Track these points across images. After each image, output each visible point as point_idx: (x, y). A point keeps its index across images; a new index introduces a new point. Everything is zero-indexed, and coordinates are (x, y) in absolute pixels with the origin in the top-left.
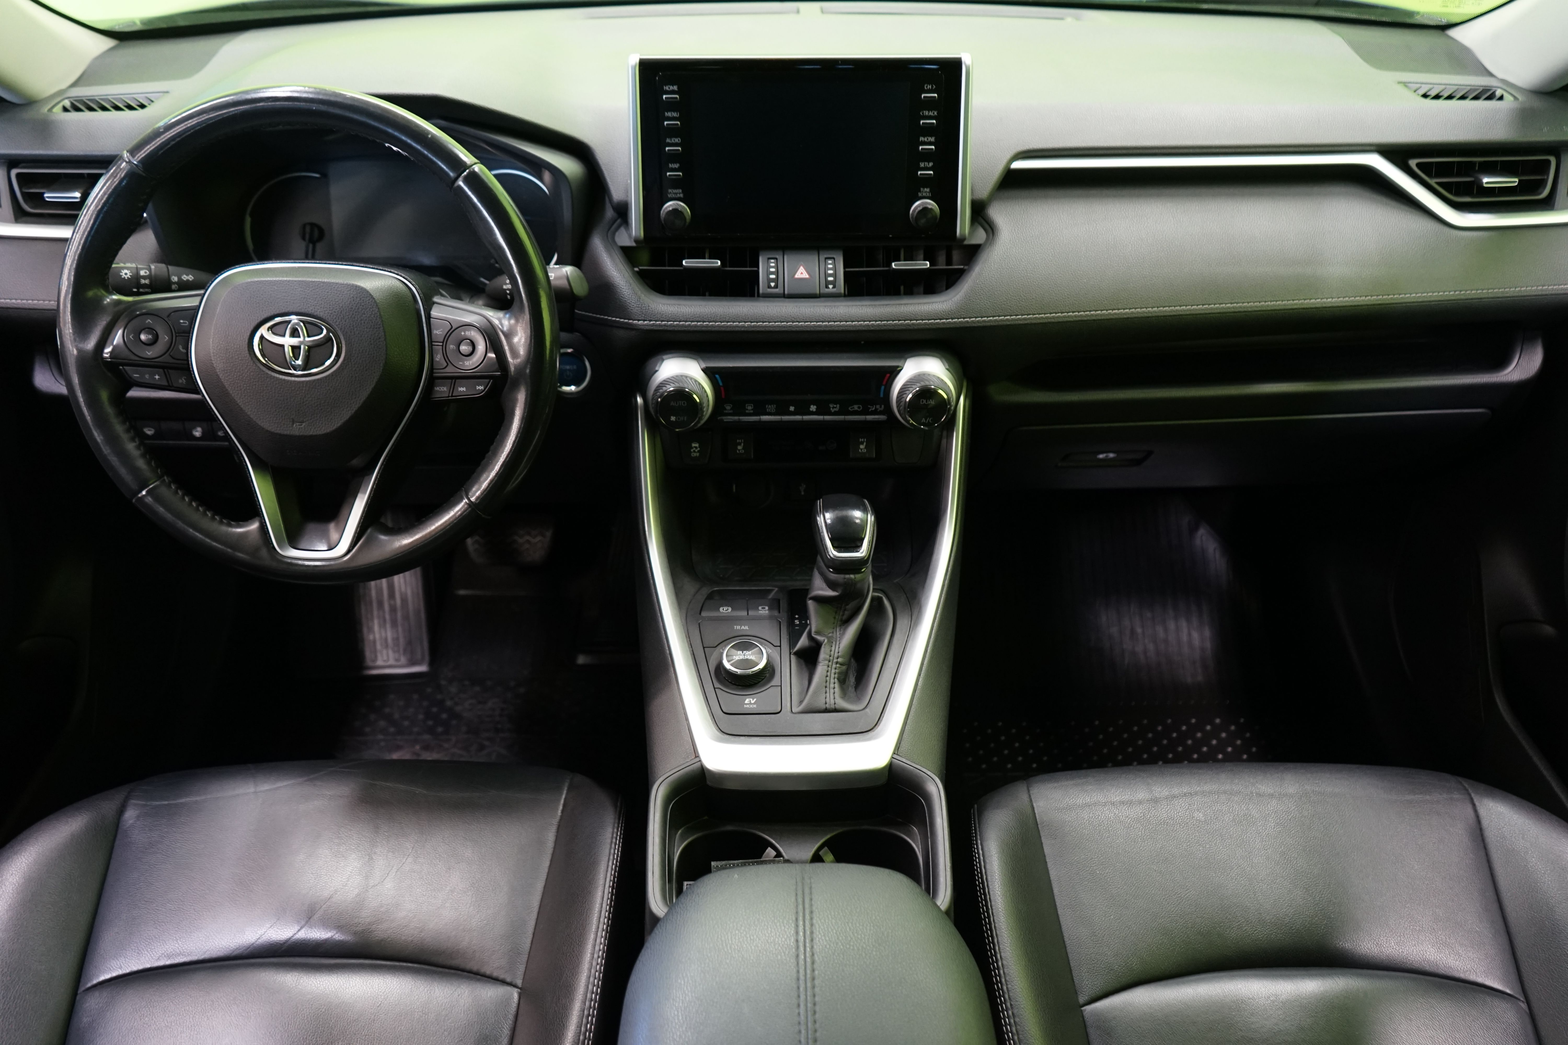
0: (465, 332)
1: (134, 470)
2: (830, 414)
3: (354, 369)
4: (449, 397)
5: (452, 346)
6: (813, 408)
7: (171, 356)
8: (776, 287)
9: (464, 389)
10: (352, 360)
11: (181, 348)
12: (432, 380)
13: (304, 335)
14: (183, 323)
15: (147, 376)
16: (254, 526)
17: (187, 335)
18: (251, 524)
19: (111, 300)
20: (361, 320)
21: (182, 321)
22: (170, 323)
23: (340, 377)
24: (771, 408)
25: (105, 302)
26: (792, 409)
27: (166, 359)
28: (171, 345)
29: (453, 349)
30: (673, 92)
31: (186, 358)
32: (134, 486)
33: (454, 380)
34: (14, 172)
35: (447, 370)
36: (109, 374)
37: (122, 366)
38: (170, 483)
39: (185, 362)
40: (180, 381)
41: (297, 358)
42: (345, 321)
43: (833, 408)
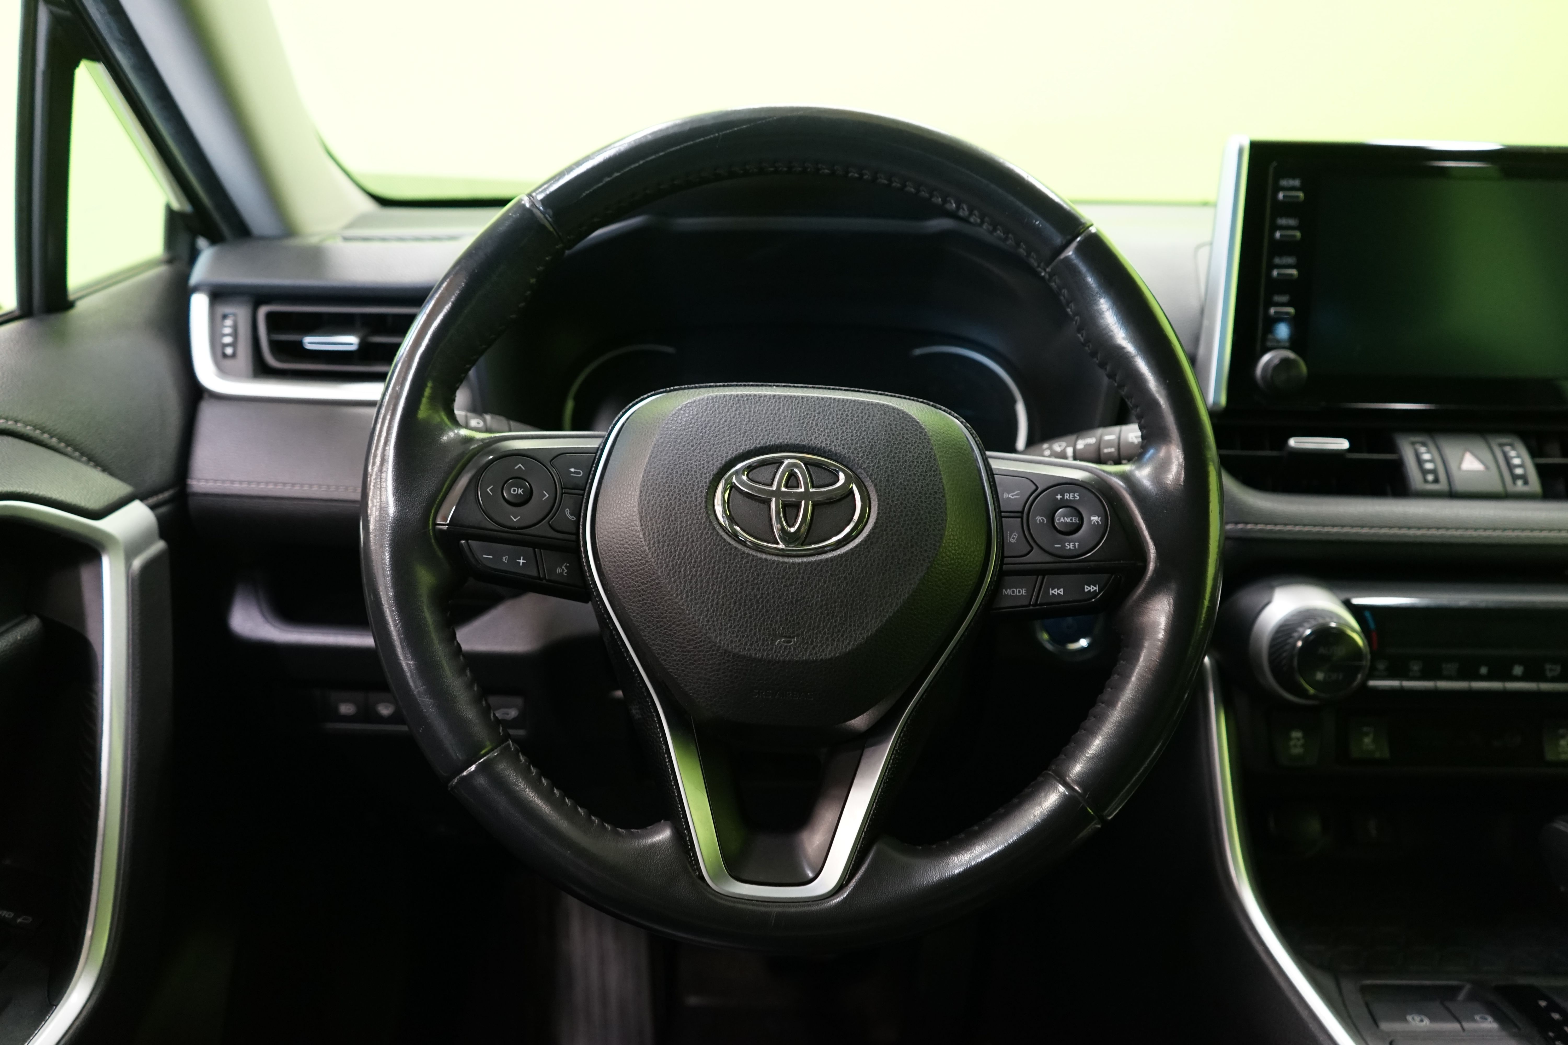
0: (1063, 495)
1: (458, 725)
2: (1545, 679)
3: (891, 544)
4: (1030, 605)
5: (1039, 518)
6: (1518, 670)
7: (549, 524)
8: (1436, 481)
9: (1061, 591)
10: (889, 529)
11: (567, 512)
12: (1002, 575)
13: (806, 483)
14: (575, 472)
15: (505, 559)
16: (663, 835)
17: (582, 492)
18: (657, 833)
19: (455, 434)
20: (906, 461)
21: (572, 470)
22: (554, 471)
23: (866, 557)
24: (1451, 668)
25: (445, 438)
26: (1484, 670)
27: (542, 530)
28: (554, 506)
29: (1042, 523)
30: (1293, 189)
31: (574, 531)
32: (457, 755)
33: (1040, 578)
34: (263, 311)
35: (1029, 558)
36: (440, 554)
37: (467, 540)
38: (517, 752)
39: (574, 537)
40: (559, 570)
41: (791, 524)
42: (879, 462)
43: (1551, 670)
